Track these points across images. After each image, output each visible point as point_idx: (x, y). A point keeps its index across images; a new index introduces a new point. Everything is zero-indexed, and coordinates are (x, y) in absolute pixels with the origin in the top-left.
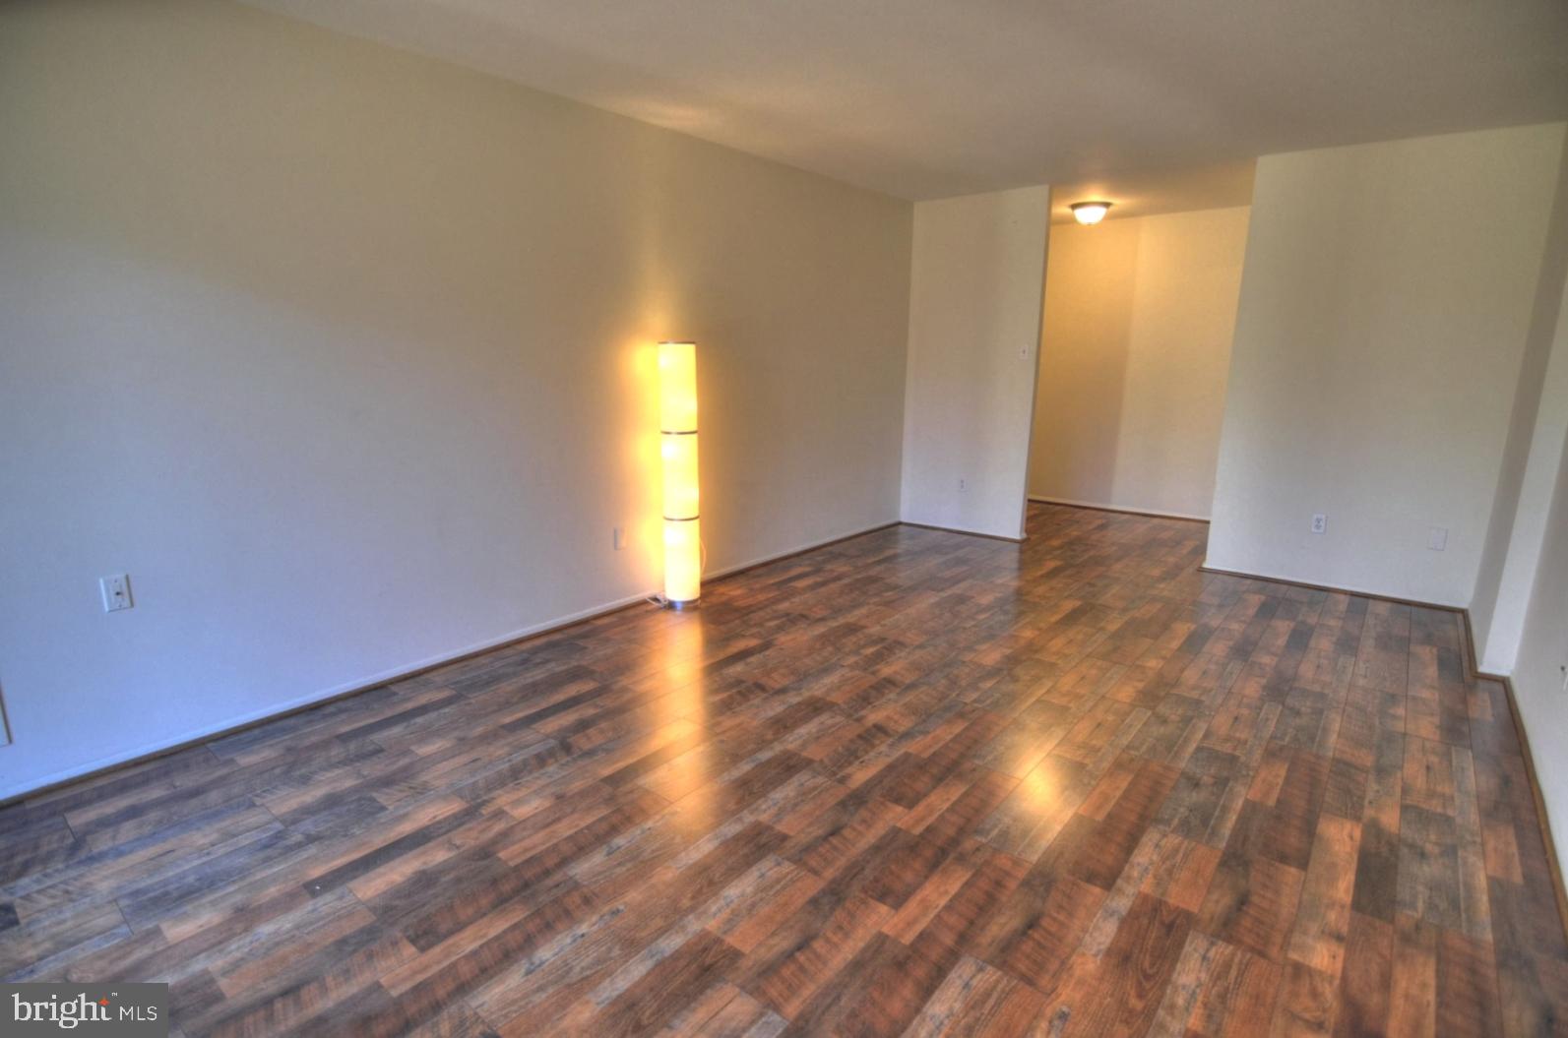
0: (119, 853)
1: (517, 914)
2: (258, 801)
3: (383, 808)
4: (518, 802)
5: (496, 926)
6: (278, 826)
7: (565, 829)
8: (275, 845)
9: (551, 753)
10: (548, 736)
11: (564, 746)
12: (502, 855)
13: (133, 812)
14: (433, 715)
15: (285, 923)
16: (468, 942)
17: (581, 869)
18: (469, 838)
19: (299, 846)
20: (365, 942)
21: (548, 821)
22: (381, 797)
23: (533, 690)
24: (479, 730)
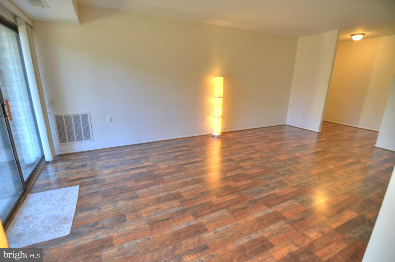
0: (103, 160)
1: (151, 181)
2: (124, 157)
3: (141, 162)
4: (162, 165)
5: (147, 182)
6: (125, 161)
7: (167, 171)
8: (123, 164)
9: (173, 159)
10: (174, 156)
11: (176, 158)
12: (154, 172)
13: (107, 155)
14: (157, 149)
15: (119, 174)
16: (142, 183)
17: (165, 178)
18: (151, 169)
19: (126, 164)
20: (127, 179)
21: (166, 169)
22: (141, 160)
23: (177, 147)
24: (163, 152)
